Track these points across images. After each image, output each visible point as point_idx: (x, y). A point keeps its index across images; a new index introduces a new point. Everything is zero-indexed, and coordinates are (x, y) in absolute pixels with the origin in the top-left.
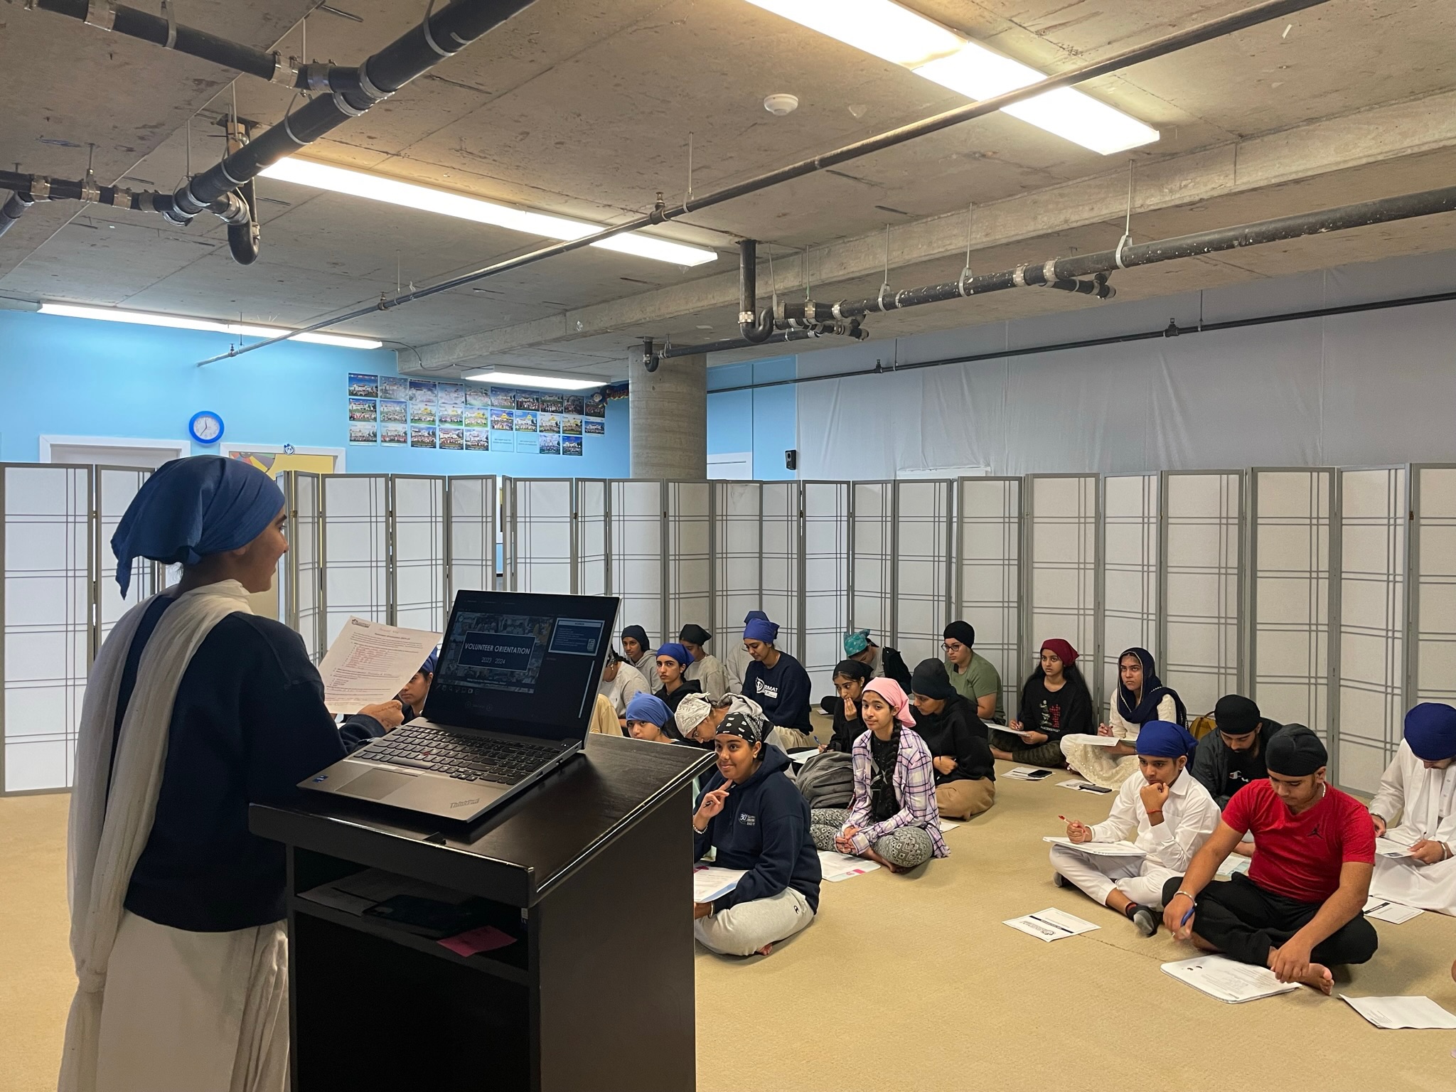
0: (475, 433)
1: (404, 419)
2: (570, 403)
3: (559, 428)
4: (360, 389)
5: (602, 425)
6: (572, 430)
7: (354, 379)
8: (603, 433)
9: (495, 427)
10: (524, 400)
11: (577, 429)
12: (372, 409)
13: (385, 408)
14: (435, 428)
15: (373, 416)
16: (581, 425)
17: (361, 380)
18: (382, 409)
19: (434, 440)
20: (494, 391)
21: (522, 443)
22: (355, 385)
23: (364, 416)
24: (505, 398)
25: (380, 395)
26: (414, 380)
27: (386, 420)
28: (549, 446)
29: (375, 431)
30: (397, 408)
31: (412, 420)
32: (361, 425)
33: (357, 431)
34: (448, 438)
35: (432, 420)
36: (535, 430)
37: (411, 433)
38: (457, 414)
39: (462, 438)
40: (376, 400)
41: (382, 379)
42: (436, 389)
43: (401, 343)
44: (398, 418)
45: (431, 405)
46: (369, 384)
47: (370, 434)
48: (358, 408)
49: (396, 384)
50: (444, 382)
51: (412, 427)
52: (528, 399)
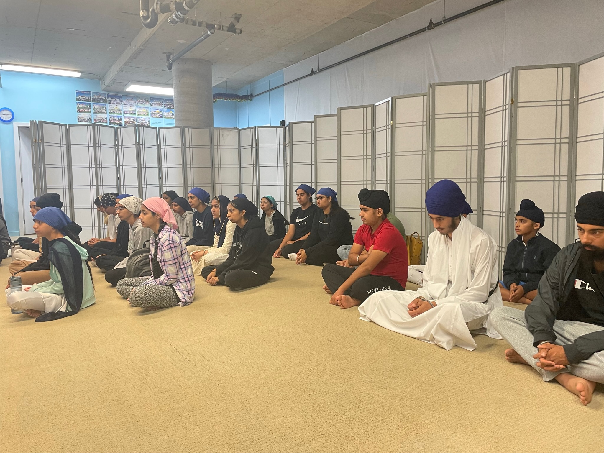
0: (143, 119)
1: (105, 112)
4: (82, 98)
7: (78, 93)
9: (153, 116)
12: (89, 107)
13: (95, 107)
14: (122, 117)
15: (89, 111)
17: (83, 94)
19: (121, 122)
20: (151, 99)
21: (167, 124)
22: (80, 96)
23: (85, 111)
24: (158, 103)
25: (92, 100)
26: (110, 94)
27: (96, 112)
29: (91, 117)
30: (101, 107)
31: (110, 112)
32: (83, 115)
33: (81, 117)
34: (129, 121)
35: (120, 112)
36: (174, 118)
37: (109, 119)
38: (133, 110)
39: (136, 121)
40: (90, 103)
41: (93, 93)
42: (121, 98)
43: (93, 74)
44: (102, 112)
45: (119, 106)
46: (87, 95)
47: (88, 119)
48: (82, 107)
49: (100, 96)
50: (125, 95)
51: (110, 116)
52: (170, 103)
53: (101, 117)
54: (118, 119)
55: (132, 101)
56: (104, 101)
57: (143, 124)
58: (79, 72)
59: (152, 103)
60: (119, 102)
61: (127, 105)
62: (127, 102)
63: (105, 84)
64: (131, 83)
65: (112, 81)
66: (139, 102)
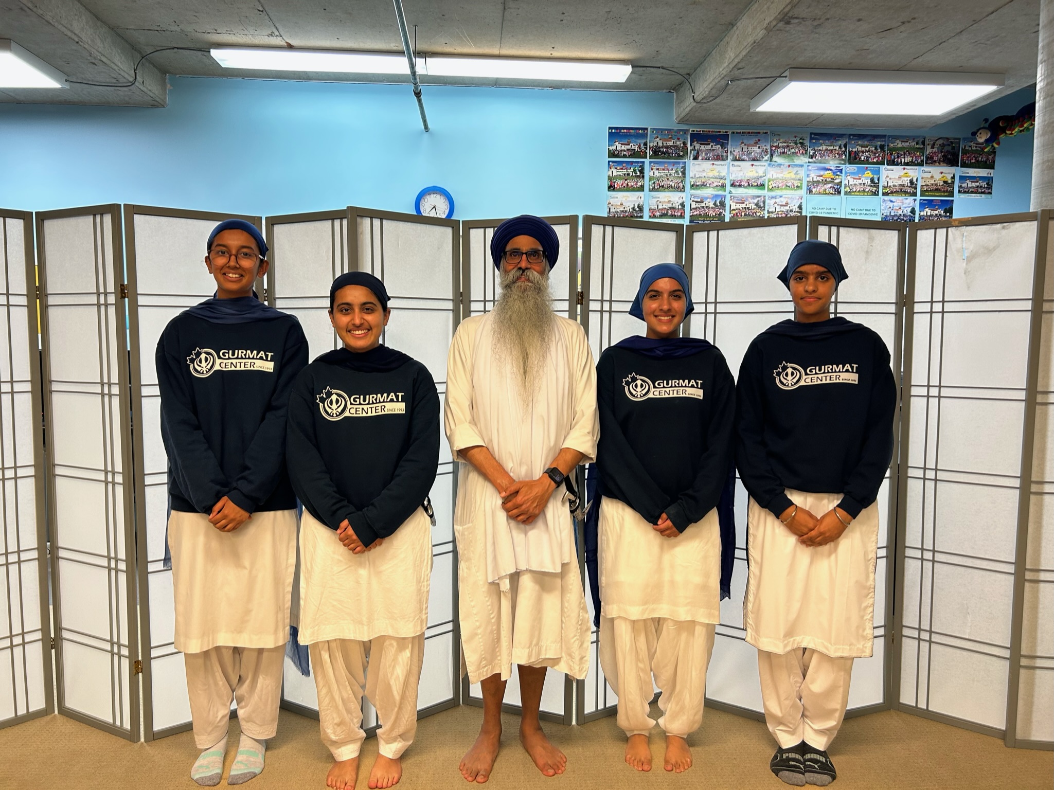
0: (783, 201)
1: (681, 185)
2: (934, 150)
3: (916, 188)
4: (623, 147)
5: (989, 181)
6: (937, 190)
7: (616, 134)
8: (990, 193)
9: (814, 190)
10: (860, 149)
11: (947, 188)
12: (638, 174)
13: (656, 172)
14: (725, 196)
15: (640, 184)
16: (953, 183)
17: (625, 136)
18: (651, 174)
19: (722, 213)
20: (814, 139)
21: (853, 212)
22: (617, 143)
23: (628, 184)
24: (832, 148)
25: (650, 154)
26: (697, 131)
27: (656, 187)
28: (895, 216)
29: (642, 203)
30: (672, 172)
31: (693, 186)
32: (624, 197)
33: (617, 205)
34: (743, 208)
35: (720, 184)
36: (875, 193)
37: (691, 204)
38: (757, 175)
39: (762, 209)
40: (644, 162)
41: (653, 132)
42: (728, 141)
43: (663, 68)
44: (673, 185)
45: (720, 165)
46: (635, 140)
47: (634, 207)
48: (621, 173)
49: (672, 138)
50: (740, 131)
51: (693, 197)
52: (867, 147)
53: (670, 201)
54: (715, 204)
55: (756, 149)
56: (681, 154)
57: (782, 214)
58: (628, 65)
59: (813, 151)
60: (720, 154)
61: (743, 160)
62: (744, 151)
63: (693, 96)
64: (788, 75)
65: (726, 78)
66: (776, 150)
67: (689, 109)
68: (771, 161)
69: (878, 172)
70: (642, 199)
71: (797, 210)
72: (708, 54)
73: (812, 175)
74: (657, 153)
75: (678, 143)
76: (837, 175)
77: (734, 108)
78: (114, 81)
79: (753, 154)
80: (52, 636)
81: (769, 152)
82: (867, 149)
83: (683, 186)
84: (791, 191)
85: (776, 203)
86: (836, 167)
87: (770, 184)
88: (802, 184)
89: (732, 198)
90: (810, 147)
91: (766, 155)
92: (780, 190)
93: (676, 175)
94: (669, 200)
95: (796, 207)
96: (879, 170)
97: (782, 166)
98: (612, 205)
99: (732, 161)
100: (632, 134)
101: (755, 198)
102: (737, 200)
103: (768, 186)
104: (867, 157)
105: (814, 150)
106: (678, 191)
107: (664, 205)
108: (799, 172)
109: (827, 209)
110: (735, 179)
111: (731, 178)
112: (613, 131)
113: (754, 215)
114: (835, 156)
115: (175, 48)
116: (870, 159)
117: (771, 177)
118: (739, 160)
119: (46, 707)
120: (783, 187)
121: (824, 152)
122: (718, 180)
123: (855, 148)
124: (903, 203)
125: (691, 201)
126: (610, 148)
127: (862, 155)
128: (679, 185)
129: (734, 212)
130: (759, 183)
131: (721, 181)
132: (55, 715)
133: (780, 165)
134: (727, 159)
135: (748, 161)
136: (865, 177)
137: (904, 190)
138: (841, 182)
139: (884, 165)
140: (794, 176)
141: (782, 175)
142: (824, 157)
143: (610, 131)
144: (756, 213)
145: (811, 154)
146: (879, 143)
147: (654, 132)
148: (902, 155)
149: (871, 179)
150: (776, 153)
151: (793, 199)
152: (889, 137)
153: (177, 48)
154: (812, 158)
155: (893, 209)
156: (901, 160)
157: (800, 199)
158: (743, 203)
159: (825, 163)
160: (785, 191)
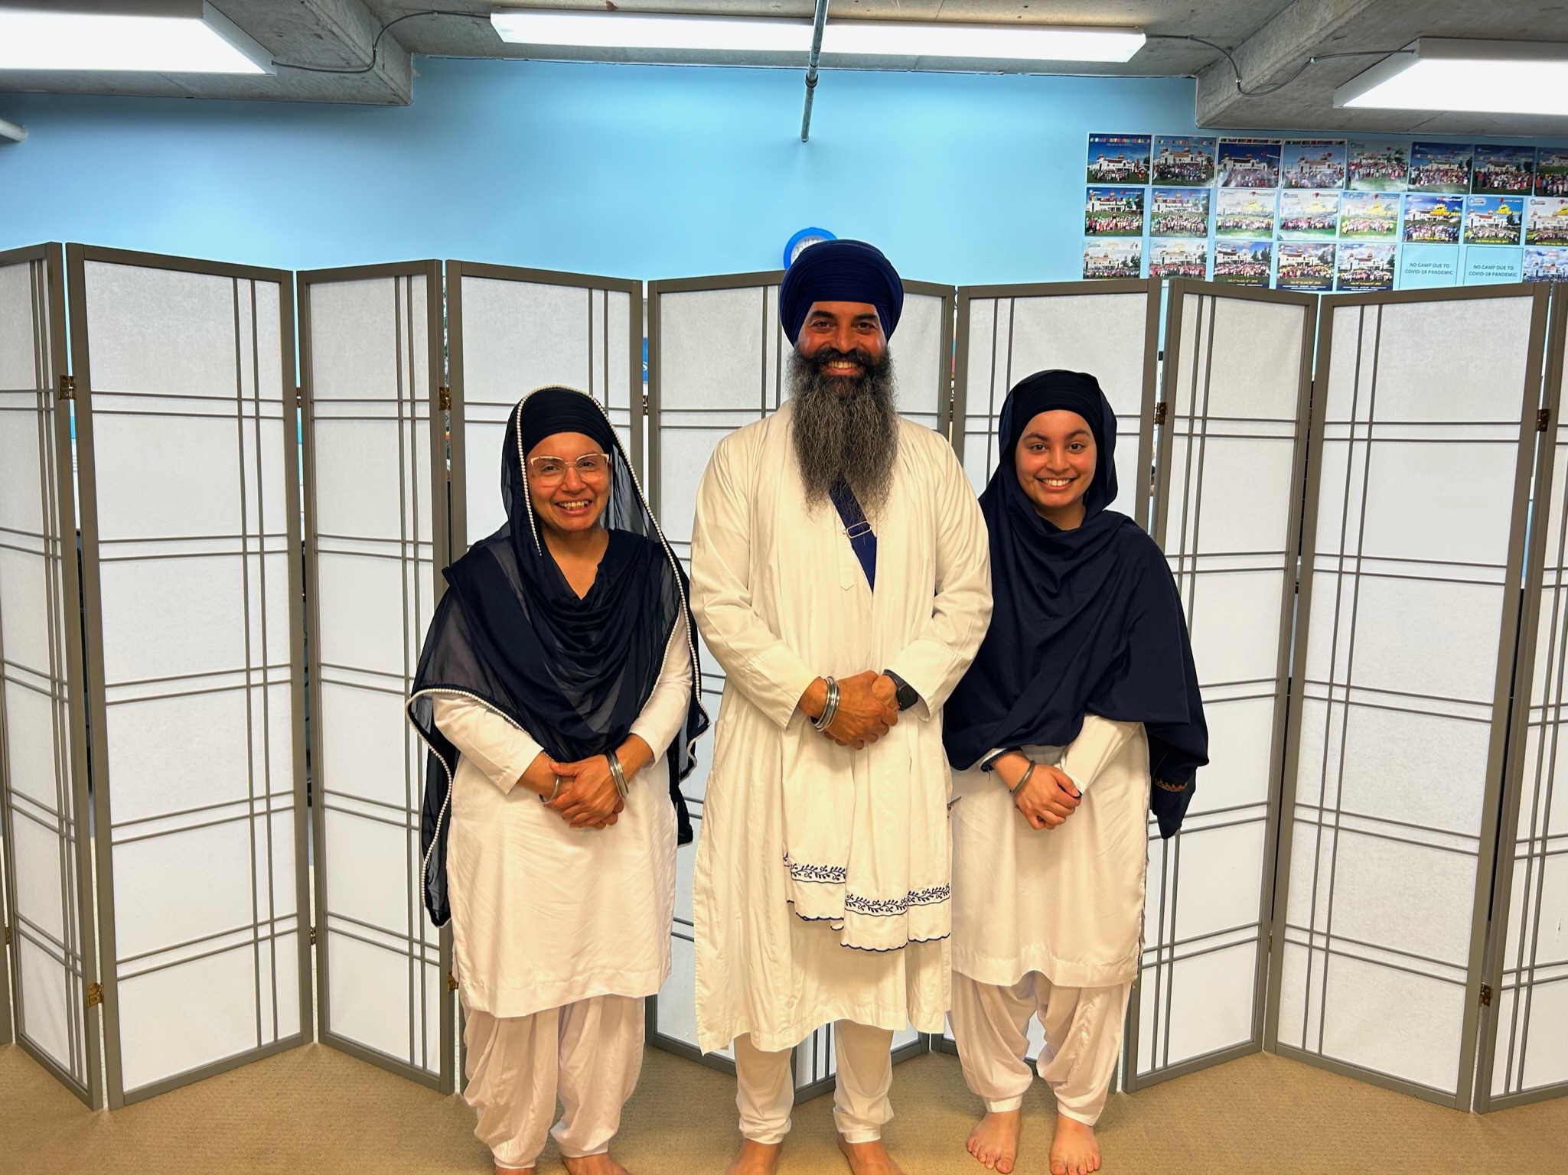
0: (1364, 253)
4: (1112, 166)
7: (1100, 145)
9: (1415, 235)
10: (1492, 168)
12: (1134, 208)
13: (1163, 206)
14: (1270, 245)
15: (1135, 224)
17: (1116, 148)
18: (1155, 208)
19: (1265, 271)
20: (1418, 152)
21: (1477, 270)
22: (1102, 159)
23: (1116, 225)
24: (1447, 167)
25: (1153, 177)
26: (1230, 140)
27: (1161, 230)
28: (1546, 277)
29: (1138, 255)
30: (1188, 205)
31: (1220, 227)
32: (1110, 244)
33: (1098, 257)
34: (1298, 264)
35: (1264, 225)
36: (1514, 239)
37: (1216, 257)
38: (1323, 210)
39: (1331, 264)
40: (1143, 189)
41: (1160, 142)
42: (1279, 156)
43: (1192, 38)
44: (1188, 226)
45: (1265, 194)
46: (1131, 155)
47: (1126, 261)
48: (1106, 207)
49: (1189, 151)
50: (1299, 140)
51: (1219, 245)
52: (1504, 166)
53: (1183, 253)
54: (1254, 257)
55: (1324, 169)
56: (1204, 176)
57: (1361, 274)
58: (1139, 33)
59: (1417, 172)
60: (1266, 177)
61: (1303, 187)
62: (1304, 172)
63: (1239, 83)
64: (1418, 50)
65: (1309, 54)
66: (1357, 171)
67: (1226, 104)
68: (1348, 188)
69: (1519, 207)
70: (1139, 248)
71: (1386, 267)
72: (1276, 14)
73: (1413, 211)
74: (1164, 175)
75: (1199, 159)
76: (1454, 211)
77: (1302, 102)
78: (343, 63)
79: (1318, 177)
80: (313, 925)
81: (1345, 174)
82: (1504, 169)
83: (1205, 228)
84: (1378, 237)
85: (1352, 256)
86: (1453, 198)
87: (1344, 224)
88: (1395, 225)
89: (1282, 247)
90: (1411, 166)
91: (1339, 179)
92: (1360, 234)
93: (1193, 211)
94: (1182, 250)
95: (1386, 261)
96: (1522, 204)
97: (1365, 197)
98: (1091, 258)
99: (1285, 188)
100: (1125, 145)
101: (1318, 247)
102: (1290, 250)
103: (1341, 228)
104: (1504, 182)
105: (1419, 170)
106: (1196, 235)
107: (1174, 258)
108: (1392, 206)
109: (1434, 266)
110: (1287, 217)
111: (1280, 216)
112: (1097, 140)
113: (1317, 275)
114: (1452, 181)
115: (435, 11)
116: (1508, 185)
117: (1346, 215)
118: (1296, 187)
119: (301, 1033)
120: (1366, 231)
121: (1434, 174)
122: (1261, 219)
123: (1485, 167)
124: (1558, 256)
125: (1217, 252)
126: (1090, 167)
127: (1495, 180)
128: (1199, 226)
129: (1285, 270)
130: (1326, 224)
131: (1266, 221)
132: (315, 1045)
133: (1361, 195)
134: (1277, 185)
135: (1311, 188)
136: (1498, 214)
137: (1560, 235)
138: (1459, 222)
139: (1530, 194)
140: (1383, 213)
141: (1364, 211)
142: (1433, 182)
143: (1092, 140)
144: (1319, 272)
145: (1413, 176)
146: (1524, 160)
147: (1162, 142)
148: (1559, 180)
149: (1508, 218)
150: (1357, 176)
151: (1381, 249)
152: (1541, 150)
153: (439, 12)
154: (1414, 183)
155: (1541, 267)
156: (1558, 187)
157: (1391, 250)
158: (1300, 256)
159: (1435, 192)
160: (1368, 237)
